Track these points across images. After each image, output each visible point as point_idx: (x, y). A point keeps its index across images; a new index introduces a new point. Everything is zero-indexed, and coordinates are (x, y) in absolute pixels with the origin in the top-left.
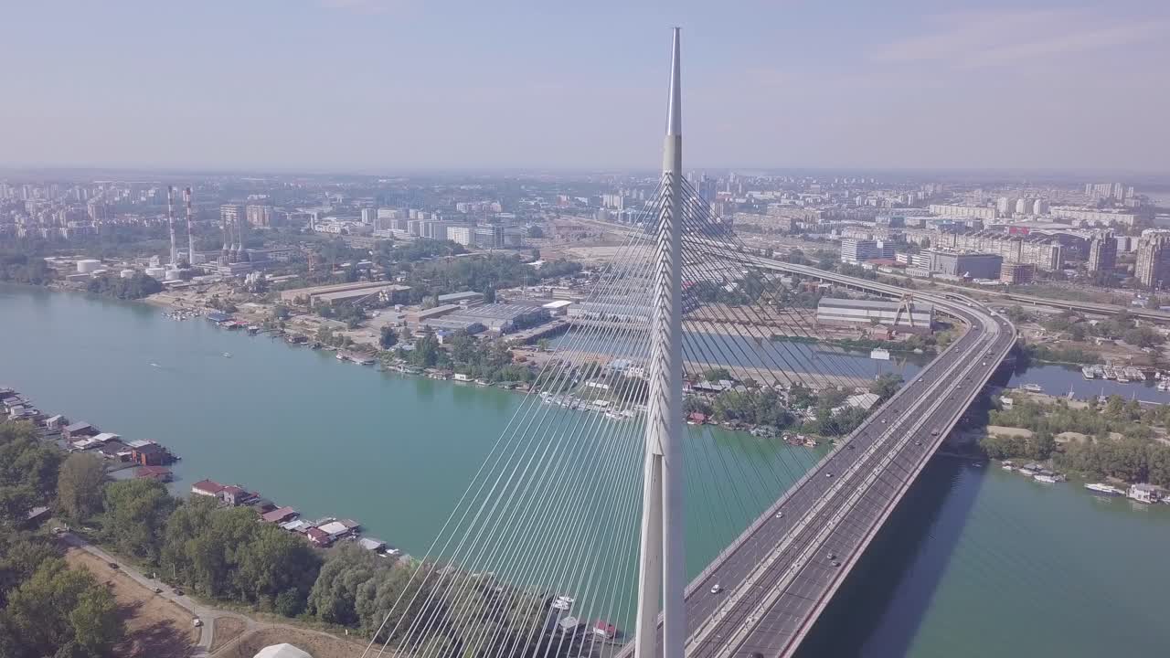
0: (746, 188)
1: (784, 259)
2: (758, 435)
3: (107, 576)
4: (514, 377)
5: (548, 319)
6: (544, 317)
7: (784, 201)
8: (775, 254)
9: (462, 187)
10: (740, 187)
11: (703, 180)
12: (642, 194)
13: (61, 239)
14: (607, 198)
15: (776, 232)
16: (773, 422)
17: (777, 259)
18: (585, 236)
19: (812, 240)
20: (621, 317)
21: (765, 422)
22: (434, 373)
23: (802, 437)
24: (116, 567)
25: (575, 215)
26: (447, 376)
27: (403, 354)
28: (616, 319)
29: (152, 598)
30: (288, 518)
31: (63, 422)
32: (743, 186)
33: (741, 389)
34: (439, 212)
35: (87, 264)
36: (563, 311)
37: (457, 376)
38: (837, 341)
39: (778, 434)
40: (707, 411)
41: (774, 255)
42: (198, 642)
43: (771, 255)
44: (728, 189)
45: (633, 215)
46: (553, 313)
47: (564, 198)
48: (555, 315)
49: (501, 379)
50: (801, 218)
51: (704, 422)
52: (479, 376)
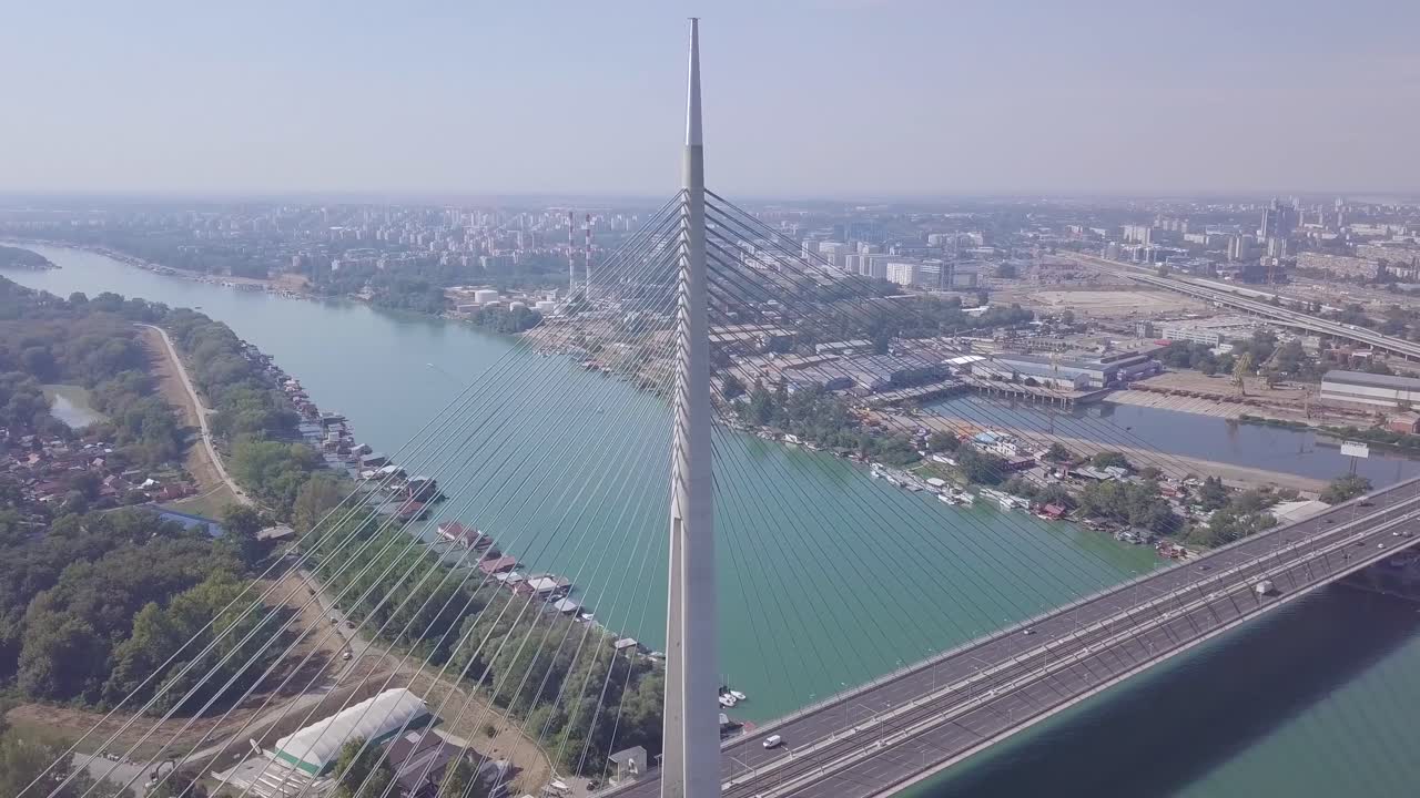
0: (1348, 221)
1: (1336, 316)
2: (1123, 540)
3: (303, 600)
4: (850, 445)
5: (940, 378)
6: (940, 374)
7: (1399, 239)
8: (1326, 308)
9: (947, 216)
10: (1340, 217)
11: (1273, 208)
12: (1184, 226)
13: (479, 268)
14: (1128, 230)
15: (1354, 280)
16: (1148, 525)
17: (1325, 316)
18: (1070, 277)
19: (1402, 292)
20: (1040, 380)
21: (1141, 525)
22: (764, 433)
23: (1179, 548)
24: (313, 593)
25: (1077, 251)
26: (777, 435)
27: (739, 407)
28: (1032, 382)
29: (326, 627)
30: (507, 569)
31: (366, 451)
32: (1344, 217)
33: (1137, 480)
34: (898, 245)
35: (483, 294)
36: (967, 368)
37: (788, 438)
38: (1335, 430)
39: (1151, 541)
40: (1069, 504)
41: (1323, 311)
42: (336, 674)
43: (1318, 309)
44: (1321, 221)
45: (1152, 252)
46: (954, 371)
47: (1076, 229)
48: (957, 373)
49: (836, 443)
50: (1406, 261)
51: (1062, 516)
52: (812, 438)
